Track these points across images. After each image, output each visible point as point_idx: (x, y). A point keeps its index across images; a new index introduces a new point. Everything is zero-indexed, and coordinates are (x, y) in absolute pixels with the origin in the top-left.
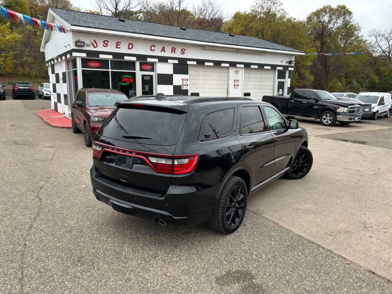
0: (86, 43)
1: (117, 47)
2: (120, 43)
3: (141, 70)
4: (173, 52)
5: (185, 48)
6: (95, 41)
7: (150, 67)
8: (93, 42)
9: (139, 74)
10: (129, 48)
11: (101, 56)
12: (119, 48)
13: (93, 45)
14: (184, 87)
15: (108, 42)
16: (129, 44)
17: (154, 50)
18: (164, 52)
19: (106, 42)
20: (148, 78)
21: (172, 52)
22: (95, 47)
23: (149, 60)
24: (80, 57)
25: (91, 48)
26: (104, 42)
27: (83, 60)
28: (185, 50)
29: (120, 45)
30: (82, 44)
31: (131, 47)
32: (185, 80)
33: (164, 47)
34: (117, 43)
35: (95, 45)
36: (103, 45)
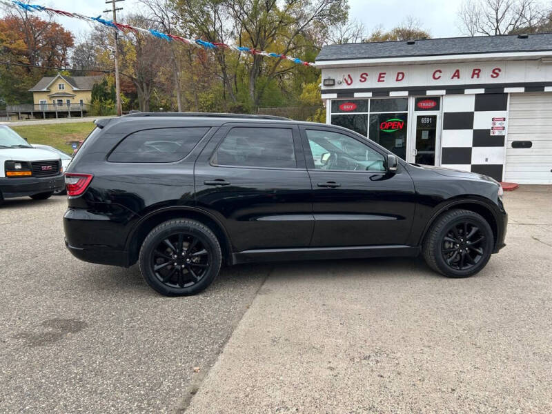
0: (336, 81)
1: (379, 81)
2: (385, 74)
3: (417, 109)
4: (476, 76)
5: (498, 67)
6: (349, 76)
7: (432, 104)
8: (347, 78)
9: (413, 116)
10: (397, 80)
11: (357, 95)
12: (383, 81)
13: (347, 82)
14: (496, 131)
15: (367, 75)
16: (399, 73)
17: (440, 77)
18: (459, 77)
19: (364, 76)
20: (428, 120)
21: (472, 77)
22: (349, 84)
23: (429, 93)
24: (330, 99)
25: (345, 86)
26: (361, 77)
27: (334, 102)
28: (500, 70)
29: (383, 77)
30: (331, 83)
31: (400, 77)
32: (499, 119)
33: (458, 71)
34: (380, 74)
35: (349, 82)
36: (360, 81)
